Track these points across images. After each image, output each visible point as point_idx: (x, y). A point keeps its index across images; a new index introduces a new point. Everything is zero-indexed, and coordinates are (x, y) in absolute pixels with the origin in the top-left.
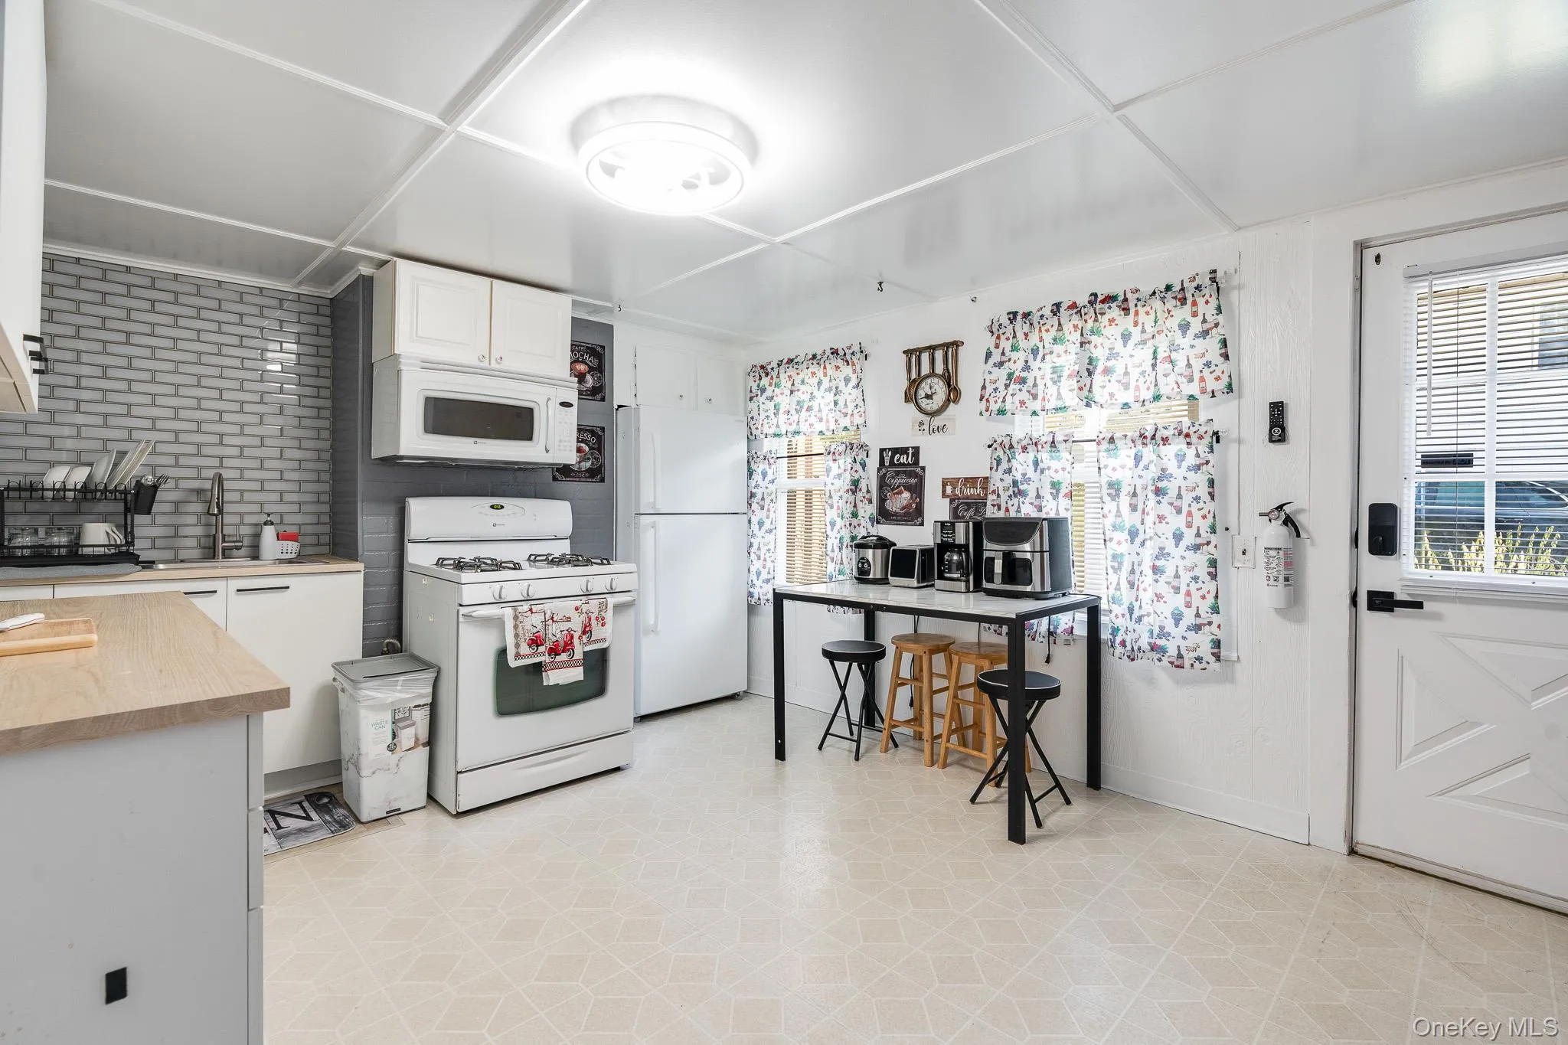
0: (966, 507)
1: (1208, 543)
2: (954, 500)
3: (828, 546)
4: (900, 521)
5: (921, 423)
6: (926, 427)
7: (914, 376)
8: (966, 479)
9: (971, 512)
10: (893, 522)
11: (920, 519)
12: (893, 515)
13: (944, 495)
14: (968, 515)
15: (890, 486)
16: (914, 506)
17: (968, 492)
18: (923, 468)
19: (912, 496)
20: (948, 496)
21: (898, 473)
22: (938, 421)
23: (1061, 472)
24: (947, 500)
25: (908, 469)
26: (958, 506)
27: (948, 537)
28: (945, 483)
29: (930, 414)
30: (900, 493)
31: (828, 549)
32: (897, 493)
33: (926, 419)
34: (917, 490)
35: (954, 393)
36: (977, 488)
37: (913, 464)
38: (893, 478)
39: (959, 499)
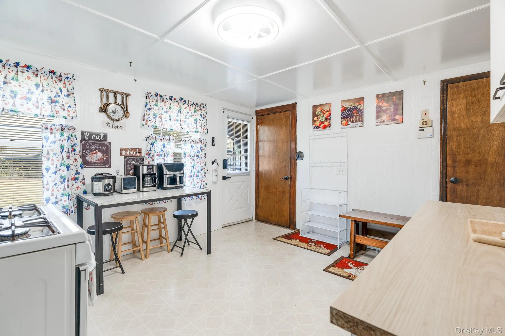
0: (132, 160)
1: (204, 168)
2: (126, 157)
3: (44, 182)
4: (96, 166)
5: (108, 123)
6: (111, 125)
7: (105, 101)
8: (132, 149)
9: (135, 161)
10: (91, 167)
11: (108, 165)
12: (92, 163)
13: (121, 154)
14: (133, 163)
15: (89, 150)
16: (105, 159)
17: (133, 154)
18: (110, 143)
19: (103, 155)
20: (123, 155)
21: (94, 144)
22: (117, 124)
23: (170, 149)
24: (123, 157)
25: (101, 142)
26: (128, 159)
27: (151, 171)
28: (121, 150)
29: (114, 120)
30: (96, 153)
31: (44, 183)
32: (94, 153)
33: (111, 122)
34: (107, 151)
35: (126, 114)
36: (136, 153)
37: (104, 140)
38: (91, 146)
39: (129, 156)
